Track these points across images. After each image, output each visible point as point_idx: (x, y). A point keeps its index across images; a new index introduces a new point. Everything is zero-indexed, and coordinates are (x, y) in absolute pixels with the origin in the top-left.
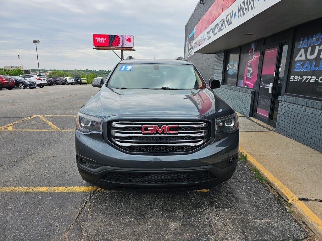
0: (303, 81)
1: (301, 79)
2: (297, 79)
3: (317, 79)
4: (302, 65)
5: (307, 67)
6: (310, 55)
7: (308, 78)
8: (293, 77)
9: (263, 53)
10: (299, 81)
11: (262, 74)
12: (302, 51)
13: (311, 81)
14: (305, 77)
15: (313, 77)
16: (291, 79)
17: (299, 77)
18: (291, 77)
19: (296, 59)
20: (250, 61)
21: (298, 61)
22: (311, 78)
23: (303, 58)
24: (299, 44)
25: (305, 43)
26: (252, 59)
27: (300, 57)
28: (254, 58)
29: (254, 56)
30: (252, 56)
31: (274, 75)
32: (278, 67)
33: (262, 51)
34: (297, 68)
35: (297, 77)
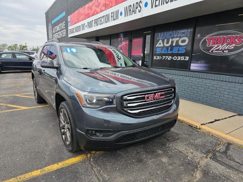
0: (163, 59)
1: (161, 58)
2: (159, 58)
3: (172, 58)
4: (162, 50)
5: (165, 51)
6: (166, 44)
7: (166, 58)
8: (156, 57)
9: (131, 41)
10: (160, 59)
11: (132, 55)
12: (161, 41)
13: (168, 59)
14: (164, 57)
15: (169, 57)
16: (154, 58)
17: (160, 57)
18: (154, 57)
19: (157, 46)
20: (120, 46)
21: (158, 47)
22: (168, 58)
23: (162, 45)
24: (158, 37)
25: (162, 37)
26: (121, 45)
27: (159, 44)
28: (123, 44)
29: (123, 42)
30: (122, 43)
31: (142, 56)
32: (144, 51)
33: (131, 40)
34: (158, 51)
35: (159, 57)
